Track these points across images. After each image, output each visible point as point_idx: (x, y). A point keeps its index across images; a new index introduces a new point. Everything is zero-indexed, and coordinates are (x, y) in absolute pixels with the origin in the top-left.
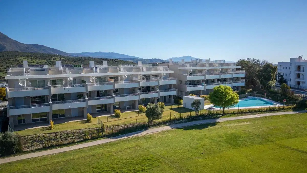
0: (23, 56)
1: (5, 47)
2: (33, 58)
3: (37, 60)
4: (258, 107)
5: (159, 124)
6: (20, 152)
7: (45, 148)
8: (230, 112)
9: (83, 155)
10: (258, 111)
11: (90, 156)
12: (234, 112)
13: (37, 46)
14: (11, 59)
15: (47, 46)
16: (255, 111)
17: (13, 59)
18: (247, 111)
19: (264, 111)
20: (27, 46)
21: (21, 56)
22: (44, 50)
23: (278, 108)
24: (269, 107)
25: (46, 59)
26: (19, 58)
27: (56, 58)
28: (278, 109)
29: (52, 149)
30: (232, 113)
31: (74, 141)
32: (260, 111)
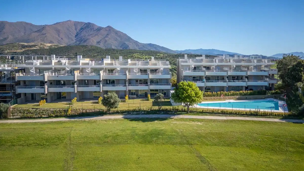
0: (137, 53)
1: (128, 46)
2: (144, 54)
3: (146, 56)
4: (234, 109)
5: (114, 113)
6: (6, 118)
7: (21, 118)
8: (198, 111)
9: (26, 127)
10: (234, 113)
11: (28, 128)
12: (203, 111)
13: (150, 45)
14: (128, 55)
15: (158, 45)
16: (230, 112)
17: (129, 56)
18: (220, 112)
19: (242, 113)
20: (144, 45)
21: (135, 53)
22: (155, 48)
23: (263, 112)
24: (250, 111)
25: (152, 55)
26: (134, 55)
27: (161, 54)
28: (264, 114)
29: (24, 119)
30: (199, 112)
31: (41, 116)
32: (237, 113)
